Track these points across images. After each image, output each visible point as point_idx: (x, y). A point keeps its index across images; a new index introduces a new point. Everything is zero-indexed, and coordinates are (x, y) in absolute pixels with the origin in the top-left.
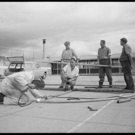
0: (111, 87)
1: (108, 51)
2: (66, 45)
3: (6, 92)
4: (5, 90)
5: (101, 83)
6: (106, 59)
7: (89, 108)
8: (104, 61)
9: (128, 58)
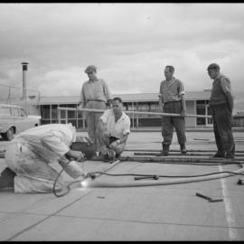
0: (184, 153)
1: (179, 87)
2: (89, 74)
3: (22, 166)
4: (18, 162)
5: (166, 145)
6: (176, 102)
7: (198, 195)
8: (171, 104)
9: (227, 99)
